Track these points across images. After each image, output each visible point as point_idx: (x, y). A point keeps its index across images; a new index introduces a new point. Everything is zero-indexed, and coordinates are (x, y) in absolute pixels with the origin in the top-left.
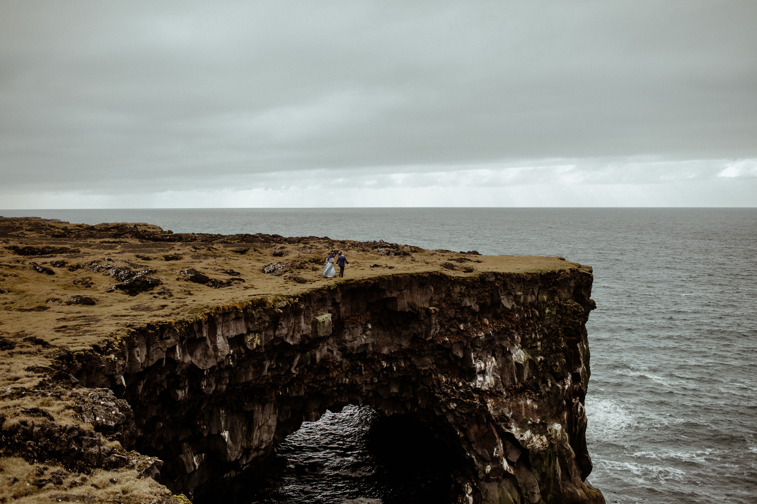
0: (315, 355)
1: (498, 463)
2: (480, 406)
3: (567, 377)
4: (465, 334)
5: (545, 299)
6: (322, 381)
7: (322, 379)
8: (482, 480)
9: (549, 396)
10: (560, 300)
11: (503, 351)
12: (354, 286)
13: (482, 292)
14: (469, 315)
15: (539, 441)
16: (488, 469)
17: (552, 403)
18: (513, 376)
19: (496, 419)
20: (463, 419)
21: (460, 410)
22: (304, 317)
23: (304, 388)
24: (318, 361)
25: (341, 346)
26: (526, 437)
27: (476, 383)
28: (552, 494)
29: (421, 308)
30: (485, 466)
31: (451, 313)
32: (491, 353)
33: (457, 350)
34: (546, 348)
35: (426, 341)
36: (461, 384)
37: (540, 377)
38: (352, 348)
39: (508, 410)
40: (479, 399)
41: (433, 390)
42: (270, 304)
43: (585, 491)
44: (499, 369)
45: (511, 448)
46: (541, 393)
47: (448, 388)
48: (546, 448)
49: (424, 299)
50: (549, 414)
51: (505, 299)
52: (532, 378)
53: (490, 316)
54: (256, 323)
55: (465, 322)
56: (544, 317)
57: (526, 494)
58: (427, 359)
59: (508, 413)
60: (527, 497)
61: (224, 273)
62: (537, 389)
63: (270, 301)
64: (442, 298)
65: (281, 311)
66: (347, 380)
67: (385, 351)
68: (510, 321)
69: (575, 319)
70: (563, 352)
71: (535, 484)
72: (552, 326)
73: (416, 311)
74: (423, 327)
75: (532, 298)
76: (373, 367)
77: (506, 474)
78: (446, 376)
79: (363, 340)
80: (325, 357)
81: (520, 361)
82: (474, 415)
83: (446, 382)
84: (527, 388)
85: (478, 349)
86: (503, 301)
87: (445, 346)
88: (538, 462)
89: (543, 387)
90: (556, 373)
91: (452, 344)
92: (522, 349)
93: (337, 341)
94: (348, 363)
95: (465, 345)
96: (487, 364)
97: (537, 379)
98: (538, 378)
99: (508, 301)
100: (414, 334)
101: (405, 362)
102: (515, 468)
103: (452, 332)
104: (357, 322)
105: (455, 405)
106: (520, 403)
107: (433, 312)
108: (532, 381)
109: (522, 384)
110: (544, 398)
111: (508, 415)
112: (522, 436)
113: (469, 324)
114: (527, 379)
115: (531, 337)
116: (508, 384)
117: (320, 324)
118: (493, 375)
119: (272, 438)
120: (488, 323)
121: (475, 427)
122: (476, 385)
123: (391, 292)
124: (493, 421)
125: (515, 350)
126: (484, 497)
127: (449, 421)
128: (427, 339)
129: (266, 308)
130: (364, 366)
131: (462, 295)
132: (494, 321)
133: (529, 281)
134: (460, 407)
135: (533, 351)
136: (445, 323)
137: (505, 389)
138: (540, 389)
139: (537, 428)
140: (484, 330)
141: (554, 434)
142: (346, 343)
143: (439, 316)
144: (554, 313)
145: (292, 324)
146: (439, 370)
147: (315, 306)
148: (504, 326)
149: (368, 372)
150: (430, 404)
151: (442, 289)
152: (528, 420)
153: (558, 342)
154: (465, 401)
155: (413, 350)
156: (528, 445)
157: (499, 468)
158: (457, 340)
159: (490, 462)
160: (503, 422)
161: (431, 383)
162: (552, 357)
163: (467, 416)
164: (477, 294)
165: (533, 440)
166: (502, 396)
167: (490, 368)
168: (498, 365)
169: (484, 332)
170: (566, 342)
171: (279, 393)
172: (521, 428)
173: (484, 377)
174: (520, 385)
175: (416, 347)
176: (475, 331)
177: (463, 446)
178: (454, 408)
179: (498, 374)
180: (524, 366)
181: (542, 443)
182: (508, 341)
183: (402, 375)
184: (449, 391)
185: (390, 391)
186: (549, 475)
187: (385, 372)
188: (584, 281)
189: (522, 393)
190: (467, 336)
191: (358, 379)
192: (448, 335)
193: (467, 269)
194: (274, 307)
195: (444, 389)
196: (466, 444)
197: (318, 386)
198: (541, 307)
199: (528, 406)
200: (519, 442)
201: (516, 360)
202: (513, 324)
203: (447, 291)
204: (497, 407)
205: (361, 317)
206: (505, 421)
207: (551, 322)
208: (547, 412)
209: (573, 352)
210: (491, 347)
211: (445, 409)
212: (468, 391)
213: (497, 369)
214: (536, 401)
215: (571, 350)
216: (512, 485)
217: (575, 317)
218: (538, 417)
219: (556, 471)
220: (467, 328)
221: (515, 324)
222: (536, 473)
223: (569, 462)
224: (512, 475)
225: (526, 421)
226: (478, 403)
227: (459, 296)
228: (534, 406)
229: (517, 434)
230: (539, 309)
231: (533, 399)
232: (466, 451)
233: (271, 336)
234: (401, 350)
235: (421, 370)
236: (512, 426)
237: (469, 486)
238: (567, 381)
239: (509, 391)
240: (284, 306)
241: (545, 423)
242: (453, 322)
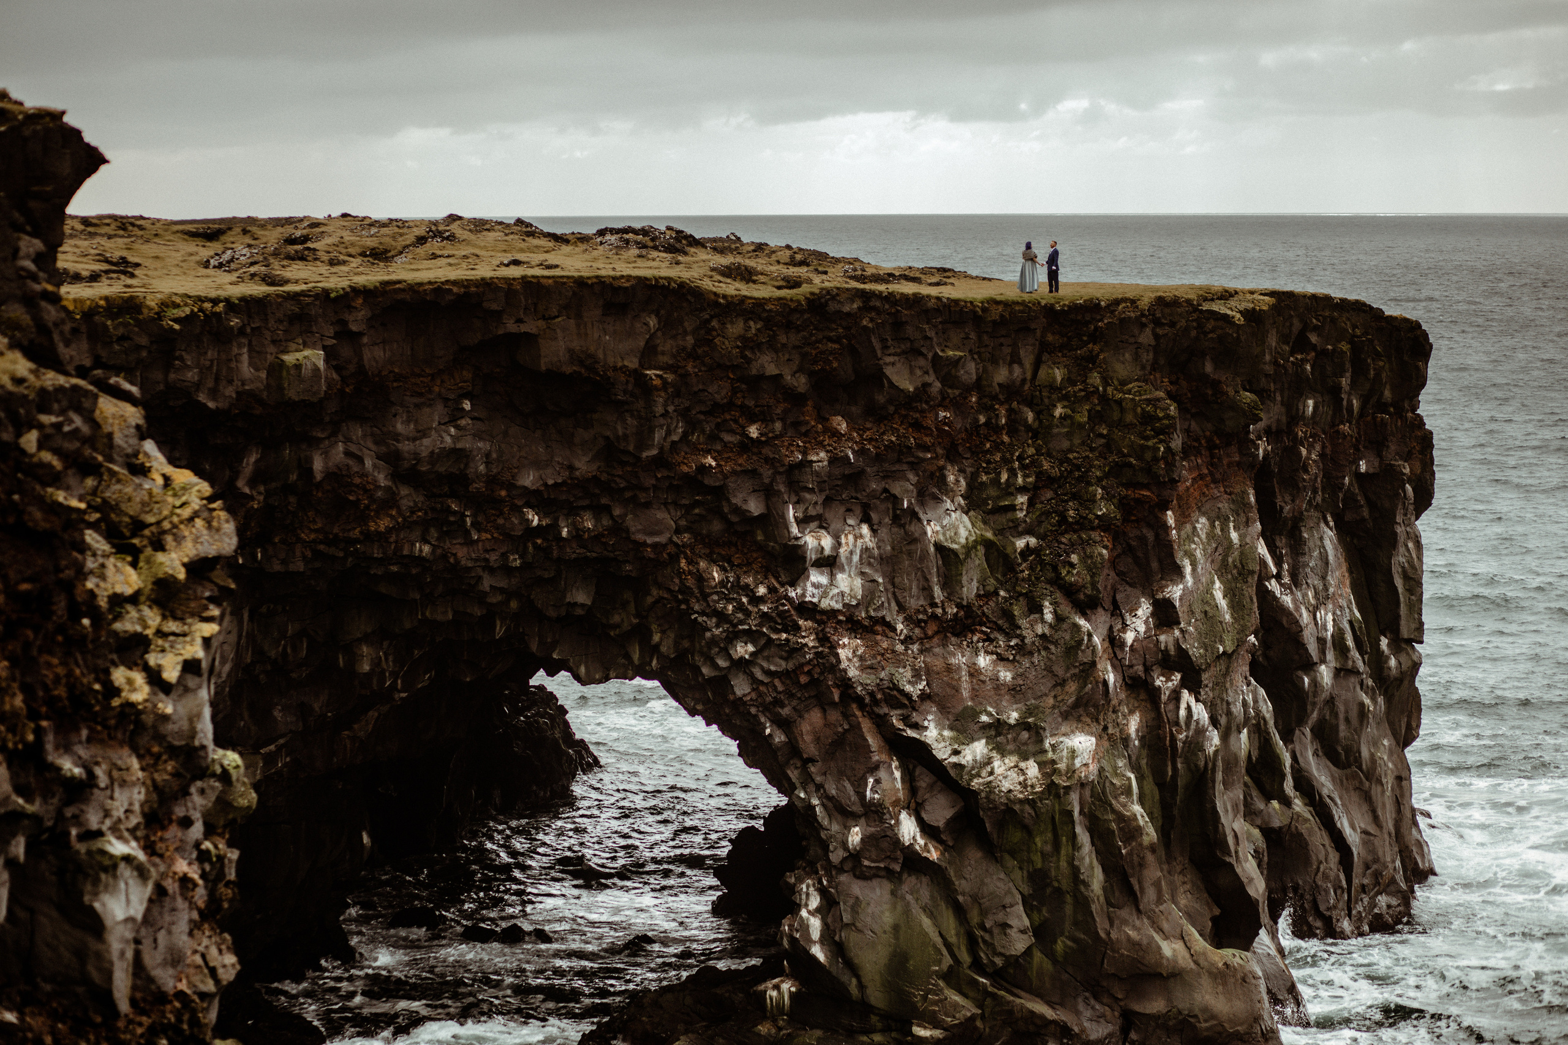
0: (310, 461)
1: (882, 821)
2: (818, 655)
3: (1133, 611)
4: (766, 451)
5: (1059, 379)
6: (352, 541)
7: (351, 535)
8: (841, 870)
9: (1046, 649)
10: (1106, 382)
11: (894, 509)
12: (402, 293)
13: (817, 341)
14: (778, 401)
15: (1013, 774)
16: (855, 836)
17: (1060, 671)
18: (927, 580)
19: (871, 695)
20: (775, 688)
21: (765, 665)
22: (250, 351)
23: (303, 553)
24: (319, 477)
25: (383, 449)
26: (969, 758)
27: (804, 590)
28: (1069, 938)
29: (615, 369)
30: (848, 828)
31: (719, 391)
32: (858, 510)
33: (741, 496)
34: (1047, 514)
35: (639, 459)
36: (762, 590)
37: (1021, 594)
38: (416, 455)
39: (909, 674)
40: (817, 634)
41: (687, 602)
42: (150, 309)
43: (1189, 949)
44: (883, 560)
45: (931, 787)
46: (1022, 638)
47: (729, 600)
48: (1033, 793)
49: (622, 346)
50: (1051, 701)
51: (899, 365)
52: (997, 594)
53: (855, 410)
54: (117, 347)
55: (762, 417)
56: (1050, 427)
57: (982, 927)
58: (661, 515)
59: (909, 682)
60: (987, 937)
62: (1011, 628)
63: (153, 304)
64: (684, 349)
65: (177, 327)
66: (426, 549)
67: (528, 479)
68: (917, 426)
69: (1147, 438)
70: (1099, 527)
71: (1008, 900)
72: (1071, 456)
73: (598, 374)
74: (629, 420)
75: (1011, 372)
76: (501, 521)
77: (913, 861)
78: (723, 569)
79: (448, 439)
80: (340, 469)
81: (953, 541)
82: (803, 679)
83: (722, 584)
84: (984, 624)
85: (808, 496)
86: (889, 371)
87: (708, 481)
88: (1016, 836)
89: (1028, 621)
90: (1071, 584)
91: (726, 477)
92: (967, 513)
93: (372, 435)
94: (420, 499)
95: (767, 481)
96: (843, 541)
97: (1011, 597)
98: (1015, 595)
99: (912, 372)
100: (607, 438)
101: (597, 518)
102: (944, 847)
103: (725, 445)
104: (430, 391)
105: (751, 648)
106: (953, 661)
107: (657, 382)
108: (997, 603)
109: (959, 606)
110: (1031, 653)
111: (908, 688)
112: (956, 753)
113: (778, 426)
114: (978, 596)
115: (996, 482)
116: (914, 602)
117: (289, 372)
118: (862, 574)
120: (843, 427)
121: (815, 718)
122: (804, 595)
123: (519, 321)
124: (859, 700)
125: (941, 511)
126: (847, 918)
127: (739, 692)
128: (644, 455)
129: (141, 317)
130: (471, 515)
131: (748, 344)
132: (868, 425)
133: (994, 322)
134: (766, 654)
135: (1002, 519)
136: (702, 417)
137: (906, 619)
138: (1020, 628)
139: (1010, 736)
140: (829, 445)
141: (1065, 760)
142: (398, 441)
143: (677, 394)
144: (1083, 418)
145: (212, 361)
146: (703, 551)
147: (278, 329)
148: (894, 439)
149: (489, 536)
150: (686, 644)
151: (686, 324)
152: (981, 713)
153: (1088, 500)
154: (774, 636)
155: (613, 485)
156: (976, 781)
157: (886, 836)
158: (740, 465)
159: (860, 817)
160: (896, 708)
161: (677, 581)
162: (1063, 540)
163: (788, 682)
164: (797, 343)
165: (993, 769)
166: (892, 634)
167: (851, 553)
168: (879, 548)
169: (827, 451)
170: (1115, 501)
171: (237, 560)
172: (958, 731)
173: (832, 576)
174: (952, 610)
175: (618, 476)
176: (798, 446)
177: (789, 772)
178: (747, 657)
179: (876, 571)
180: (962, 557)
181: (1022, 778)
182: (908, 480)
183: (594, 555)
184: (730, 607)
185: (565, 597)
186: (1058, 881)
187: (539, 541)
188: (1211, 335)
189: (965, 636)
190: (772, 456)
191: (461, 552)
192: (715, 451)
193: (788, 282)
194: (160, 316)
195: (717, 602)
196: (796, 768)
197: (341, 554)
198: (1042, 400)
199: (981, 673)
200: (944, 768)
201: (941, 537)
202: (927, 435)
203: (703, 332)
204: (874, 661)
205: (443, 382)
206: (902, 706)
207: (1072, 445)
208: (1046, 695)
209: (1150, 535)
210: (859, 496)
211: (725, 660)
212: (781, 608)
213: (874, 558)
214: (1008, 659)
215: (1145, 531)
216: (936, 894)
217: (1145, 430)
218: (1015, 706)
219: (1079, 870)
220: (771, 435)
221: (931, 435)
222: (1017, 869)
223: (1130, 853)
224: (933, 862)
225: (974, 714)
226: (811, 644)
227: (738, 347)
228: (1002, 674)
229: (943, 744)
230: (1037, 405)
231: (997, 654)
232: (798, 785)
233: (158, 383)
234: (571, 479)
235: (645, 544)
236: (926, 723)
237: (811, 889)
238: (1134, 620)
239: (918, 623)
240: (183, 315)
241: (1035, 725)
242: (728, 417)
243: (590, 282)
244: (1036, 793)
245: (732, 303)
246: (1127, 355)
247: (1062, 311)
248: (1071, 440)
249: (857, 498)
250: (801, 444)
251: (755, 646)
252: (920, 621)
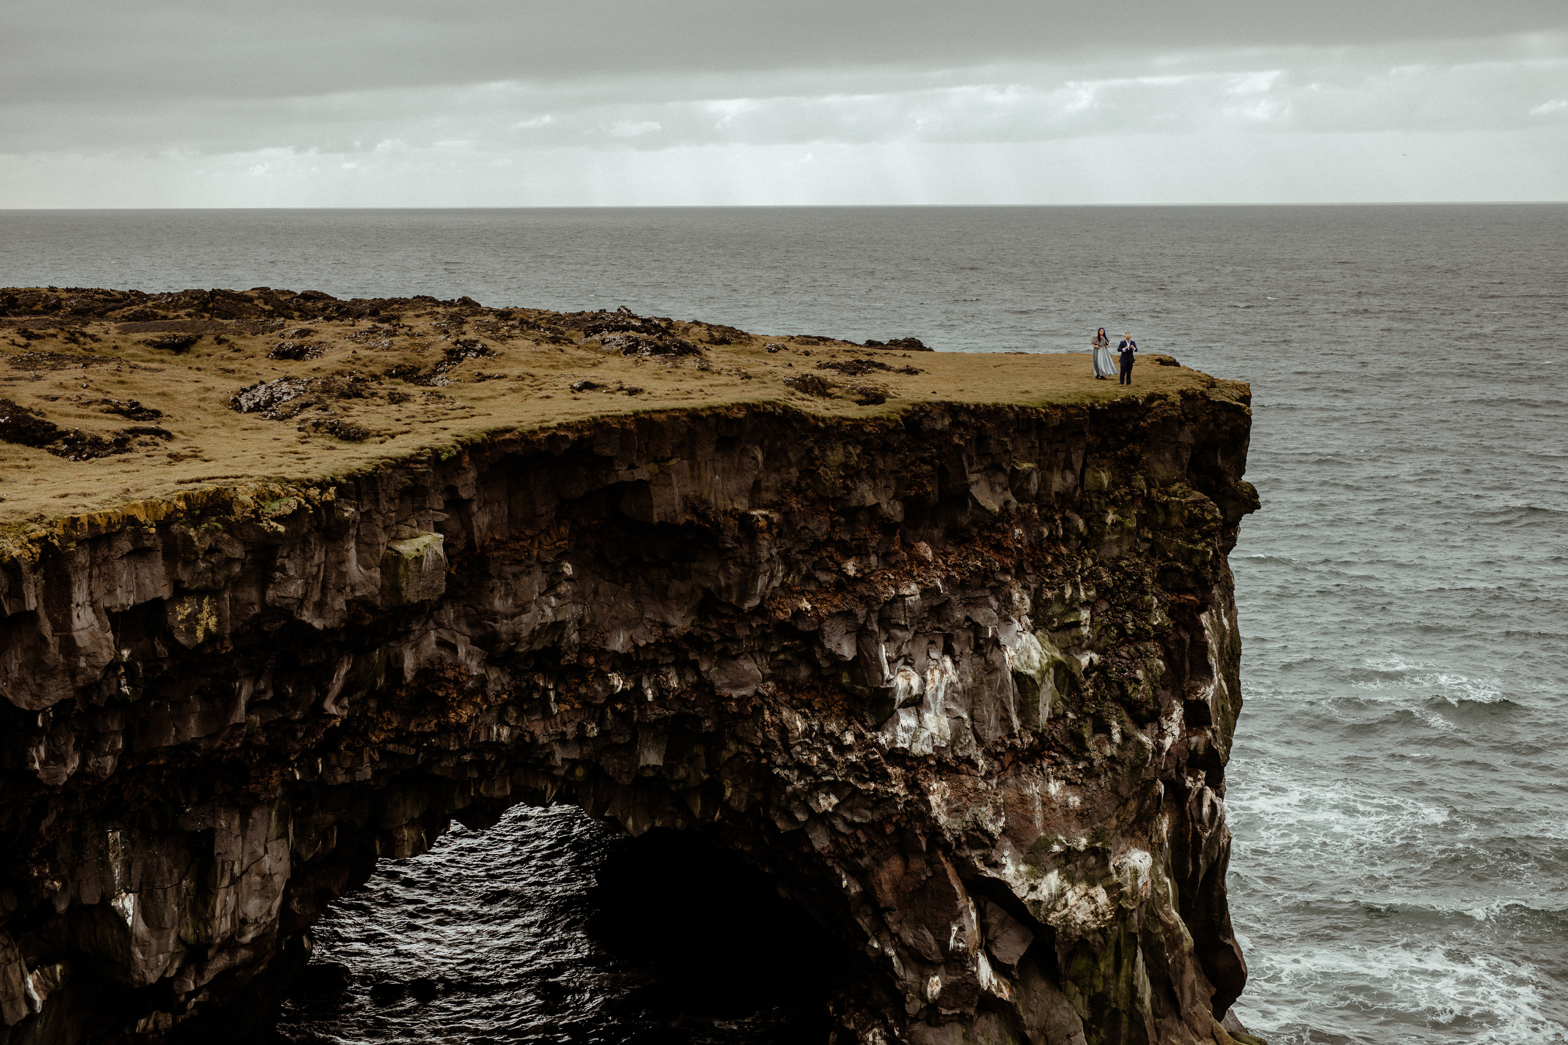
0: (400, 659)
1: (964, 969)
2: (907, 803)
3: (1168, 714)
4: (861, 589)
5: (1106, 482)
6: (426, 736)
7: (427, 729)
8: (915, 1019)
9: (1113, 770)
10: (1150, 485)
11: (977, 639)
12: (512, 449)
13: (912, 463)
14: (873, 533)
15: (1084, 903)
16: (935, 986)
17: (1124, 790)
18: (1006, 710)
19: (957, 839)
20: (858, 839)
21: (848, 816)
22: (357, 544)
23: (371, 757)
24: (409, 676)
25: (479, 632)
26: (1046, 892)
27: (895, 735)
29: (725, 513)
30: (924, 978)
31: (819, 526)
32: (940, 642)
33: (835, 639)
34: (1106, 628)
35: (742, 610)
36: (849, 738)
37: (1088, 714)
38: (516, 637)
39: (990, 813)
40: (906, 781)
41: (768, 756)
42: (245, 506)
44: (966, 692)
45: (1002, 924)
46: (1091, 761)
47: (812, 750)
48: (1104, 922)
49: (732, 486)
50: (1114, 822)
51: (982, 483)
52: (1065, 716)
53: (937, 533)
54: (202, 565)
55: (859, 552)
56: (1102, 535)
58: (748, 666)
59: (991, 821)
61: (108, 411)
62: (1077, 750)
63: (246, 498)
64: (790, 482)
65: (281, 529)
66: (505, 732)
67: (619, 643)
68: (998, 548)
69: (1195, 542)
70: (1156, 638)
71: (1072, 1029)
72: (1124, 563)
73: (709, 522)
75: (1064, 479)
76: (583, 690)
77: (988, 1002)
78: (805, 716)
79: (549, 612)
80: (432, 663)
81: (1029, 667)
82: (889, 829)
83: (807, 733)
84: (1050, 748)
85: (899, 634)
86: (974, 490)
87: (802, 626)
88: (1081, 963)
89: (1096, 743)
90: (1136, 701)
91: (821, 621)
92: (1033, 632)
93: (466, 616)
94: (506, 680)
95: (861, 621)
96: (929, 677)
97: (1079, 719)
98: (1083, 716)
99: (993, 490)
100: (706, 591)
101: (681, 676)
102: (1013, 984)
103: (820, 584)
104: (529, 557)
105: (834, 800)
106: (1028, 792)
107: (763, 523)
108: (1065, 726)
109: (1035, 734)
110: (1098, 776)
111: (991, 827)
112: (1033, 888)
113: (873, 559)
114: (1049, 720)
115: (1061, 597)
116: (992, 734)
117: (406, 567)
118: (947, 710)
119: (274, 912)
120: (929, 555)
121: (895, 865)
122: (894, 741)
123: (632, 467)
124: (946, 848)
125: (1012, 633)
127: (818, 846)
128: (746, 606)
129: (232, 519)
130: (555, 688)
131: (851, 473)
132: (950, 549)
133: (1055, 428)
134: (849, 804)
135: (1067, 636)
136: (800, 557)
137: (984, 752)
138: (1088, 750)
139: (1078, 863)
140: (919, 576)
141: (1129, 882)
142: (495, 621)
143: (780, 535)
144: (1131, 524)
145: (319, 566)
146: (784, 698)
147: (390, 511)
148: (979, 564)
149: (568, 708)
150: (759, 796)
151: (791, 454)
152: (1053, 842)
153: (1143, 610)
154: (862, 787)
155: (705, 639)
156: (1052, 916)
157: (967, 983)
158: (836, 606)
159: (939, 965)
160: (976, 849)
161: (760, 735)
162: (1123, 654)
163: (870, 831)
164: (895, 468)
165: (1066, 900)
166: (974, 771)
167: (937, 689)
168: (961, 680)
169: (918, 583)
170: (1167, 608)
171: (295, 776)
172: (1032, 864)
173: (919, 715)
174: (1029, 739)
175: (714, 630)
176: (890, 579)
177: (859, 920)
178: (830, 810)
179: (961, 706)
180: (1038, 682)
181: (1093, 907)
182: (991, 607)
183: (672, 713)
184: (815, 759)
185: (638, 761)
186: (1116, 1002)
187: (619, 706)
188: (1224, 427)
189: (1034, 763)
190: (867, 594)
191: (538, 729)
192: (809, 592)
193: (867, 395)
194: (257, 515)
195: (800, 753)
196: (867, 916)
197: (413, 752)
198: (1092, 506)
199: (1053, 801)
200: (1024, 906)
201: (1017, 663)
202: (1007, 557)
203: (805, 462)
204: (960, 804)
205: (540, 543)
206: (984, 846)
207: (1121, 551)
208: (1110, 816)
209: (1187, 638)
210: (942, 626)
211: (803, 813)
212: (871, 757)
213: (958, 693)
214: (1076, 784)
215: (1182, 634)
216: (1004, 1031)
217: (1193, 534)
218: (1082, 831)
219: (1136, 988)
220: (867, 571)
221: (1012, 557)
222: (1078, 995)
223: (1174, 962)
224: (1006, 1002)
225: (1046, 844)
226: (902, 794)
227: (841, 477)
228: (1071, 800)
229: (1020, 881)
230: (1087, 511)
231: (1066, 779)
232: (870, 935)
233: (252, 604)
234: (666, 638)
235: (730, 698)
236: (1004, 860)
237: (878, 1038)
238: (1170, 724)
239: (996, 756)
240: (289, 511)
241: (1103, 849)
242: (825, 554)
243: (704, 414)
244: (1107, 921)
245: (831, 426)
246: (1167, 455)
247: (1103, 410)
248: (1120, 547)
249: (939, 629)
250: (892, 577)
251: (837, 797)
252: (998, 754)
